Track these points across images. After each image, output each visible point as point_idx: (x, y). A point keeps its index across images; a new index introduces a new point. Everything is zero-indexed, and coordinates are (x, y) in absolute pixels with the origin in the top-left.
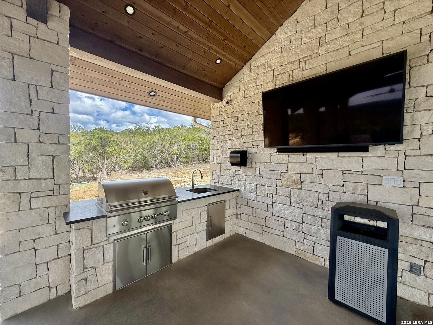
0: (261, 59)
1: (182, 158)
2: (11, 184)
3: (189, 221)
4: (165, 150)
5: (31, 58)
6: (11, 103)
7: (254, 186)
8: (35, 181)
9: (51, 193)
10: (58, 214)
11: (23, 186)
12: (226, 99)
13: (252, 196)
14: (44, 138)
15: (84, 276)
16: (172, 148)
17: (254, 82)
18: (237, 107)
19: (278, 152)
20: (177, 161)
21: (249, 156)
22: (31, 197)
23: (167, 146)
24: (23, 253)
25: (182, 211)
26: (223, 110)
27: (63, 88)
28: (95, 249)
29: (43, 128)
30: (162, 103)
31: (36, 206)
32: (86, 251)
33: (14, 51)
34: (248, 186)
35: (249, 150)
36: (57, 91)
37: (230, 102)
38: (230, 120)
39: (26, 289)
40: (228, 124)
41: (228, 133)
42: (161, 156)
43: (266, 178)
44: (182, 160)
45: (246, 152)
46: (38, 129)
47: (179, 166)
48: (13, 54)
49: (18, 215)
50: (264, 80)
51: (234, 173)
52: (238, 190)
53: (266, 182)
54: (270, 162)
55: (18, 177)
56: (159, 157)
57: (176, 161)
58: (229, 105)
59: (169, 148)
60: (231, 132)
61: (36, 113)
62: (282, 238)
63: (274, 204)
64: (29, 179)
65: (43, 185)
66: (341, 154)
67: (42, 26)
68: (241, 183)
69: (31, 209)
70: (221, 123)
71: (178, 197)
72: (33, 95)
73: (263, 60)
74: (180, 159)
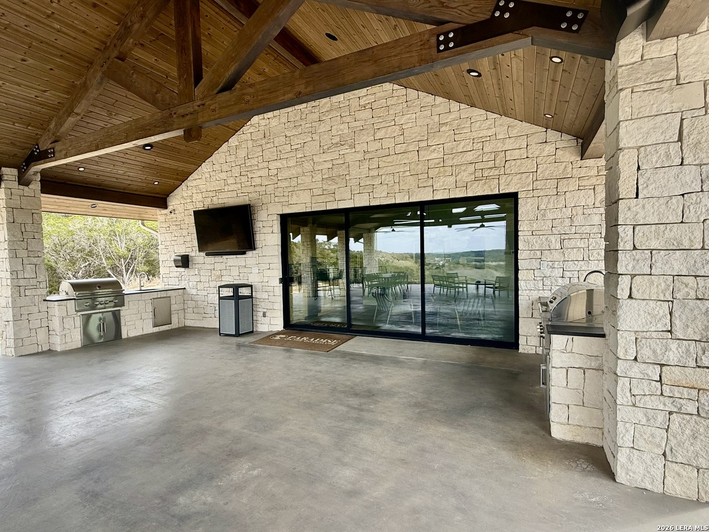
0: (194, 182)
1: (138, 264)
2: (16, 280)
3: (136, 310)
4: (99, 249)
5: (21, 208)
6: (14, 236)
7: (195, 283)
8: (27, 279)
9: (36, 287)
10: (40, 299)
11: (22, 282)
12: (170, 208)
13: (194, 292)
14: (31, 254)
15: (64, 333)
16: (114, 246)
17: (190, 199)
18: (180, 217)
19: (206, 255)
20: (127, 271)
21: (190, 259)
22: (25, 289)
23: (102, 241)
24: (23, 321)
25: (129, 301)
26: (168, 217)
27: (39, 223)
28: (69, 318)
29: (29, 249)
30: (104, 212)
31: (28, 294)
32: (64, 319)
33: (13, 207)
34: (191, 283)
35: (190, 254)
36: (36, 225)
37: (173, 212)
38: (175, 228)
39: (26, 343)
40: (173, 231)
41: (173, 239)
42: (88, 263)
43: (202, 275)
44: (138, 269)
45: (188, 255)
46: (27, 249)
47: (133, 280)
48: (13, 208)
49: (19, 298)
50: (196, 199)
51: (180, 274)
52: (185, 288)
53: (203, 279)
54: (204, 263)
55: (19, 277)
56: (84, 265)
57: (124, 271)
58: (173, 214)
59: (108, 246)
60: (176, 238)
61: (25, 240)
62: (214, 318)
63: (208, 295)
64: (24, 278)
65: (31, 282)
66: (238, 256)
67: (26, 188)
68: (186, 282)
69: (25, 296)
70: (168, 229)
71: (124, 290)
72: (23, 230)
73: (195, 183)
74: (134, 267)
